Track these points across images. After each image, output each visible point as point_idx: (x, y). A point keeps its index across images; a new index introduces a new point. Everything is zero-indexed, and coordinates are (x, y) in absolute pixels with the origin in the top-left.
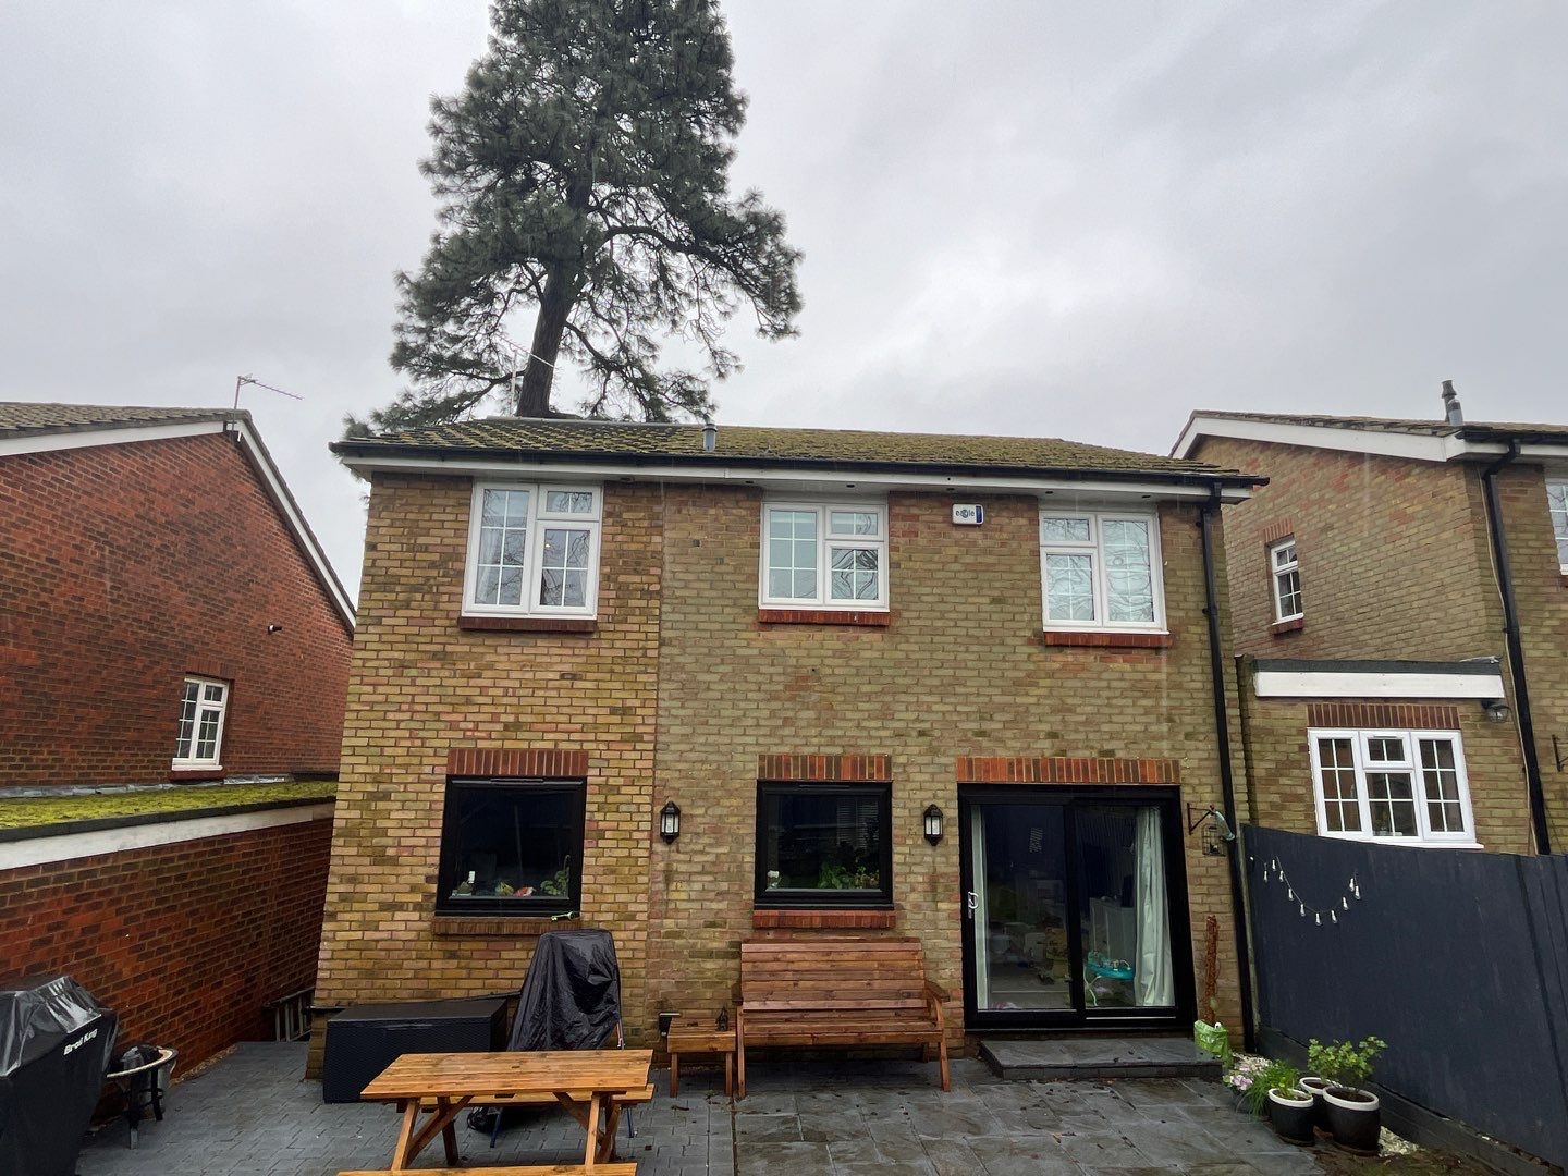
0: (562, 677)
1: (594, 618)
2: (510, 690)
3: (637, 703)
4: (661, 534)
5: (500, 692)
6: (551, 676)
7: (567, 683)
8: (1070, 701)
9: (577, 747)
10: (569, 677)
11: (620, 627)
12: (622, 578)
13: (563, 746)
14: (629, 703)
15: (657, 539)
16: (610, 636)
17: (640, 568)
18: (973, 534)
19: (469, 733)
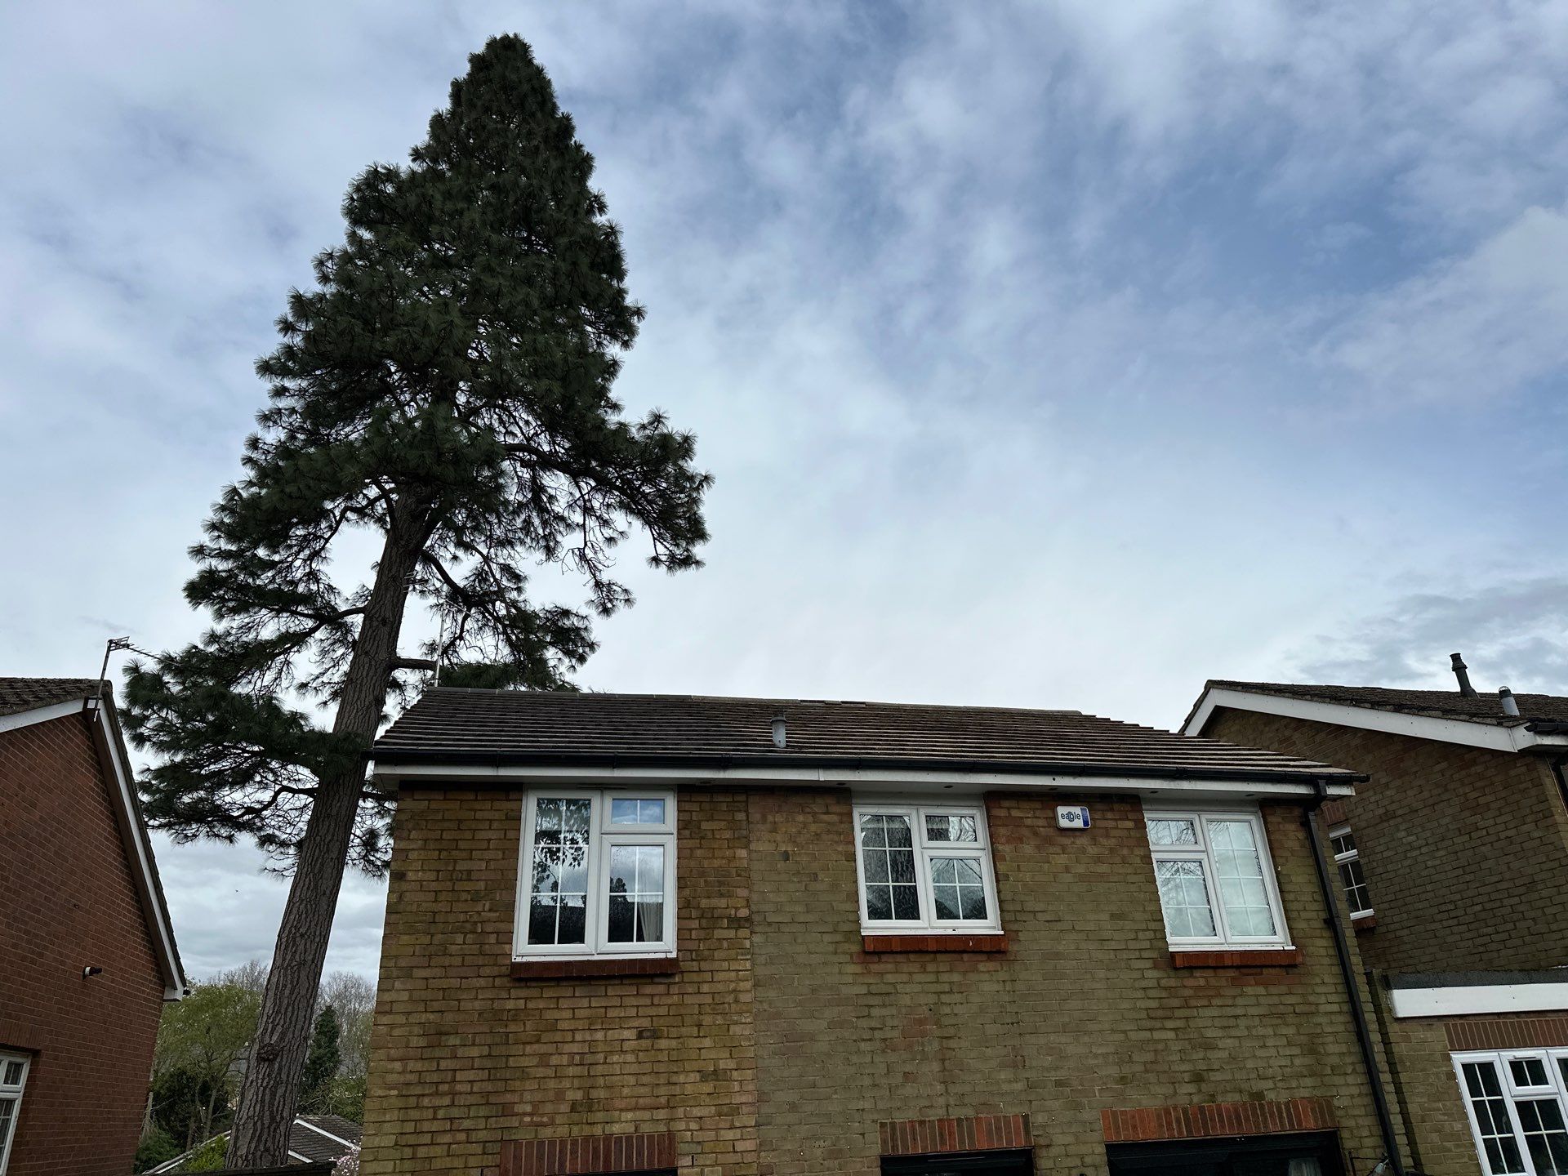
0: (640, 1036)
1: (674, 955)
2: (577, 1057)
3: (732, 1064)
4: (746, 847)
5: (565, 1060)
6: (627, 1034)
7: (646, 1043)
8: (1209, 1033)
9: (662, 1128)
10: (649, 1034)
11: (705, 966)
12: (704, 903)
13: (646, 1128)
14: (722, 1065)
15: (743, 853)
16: (695, 977)
17: (724, 889)
18: (1083, 841)
19: (527, 1119)
